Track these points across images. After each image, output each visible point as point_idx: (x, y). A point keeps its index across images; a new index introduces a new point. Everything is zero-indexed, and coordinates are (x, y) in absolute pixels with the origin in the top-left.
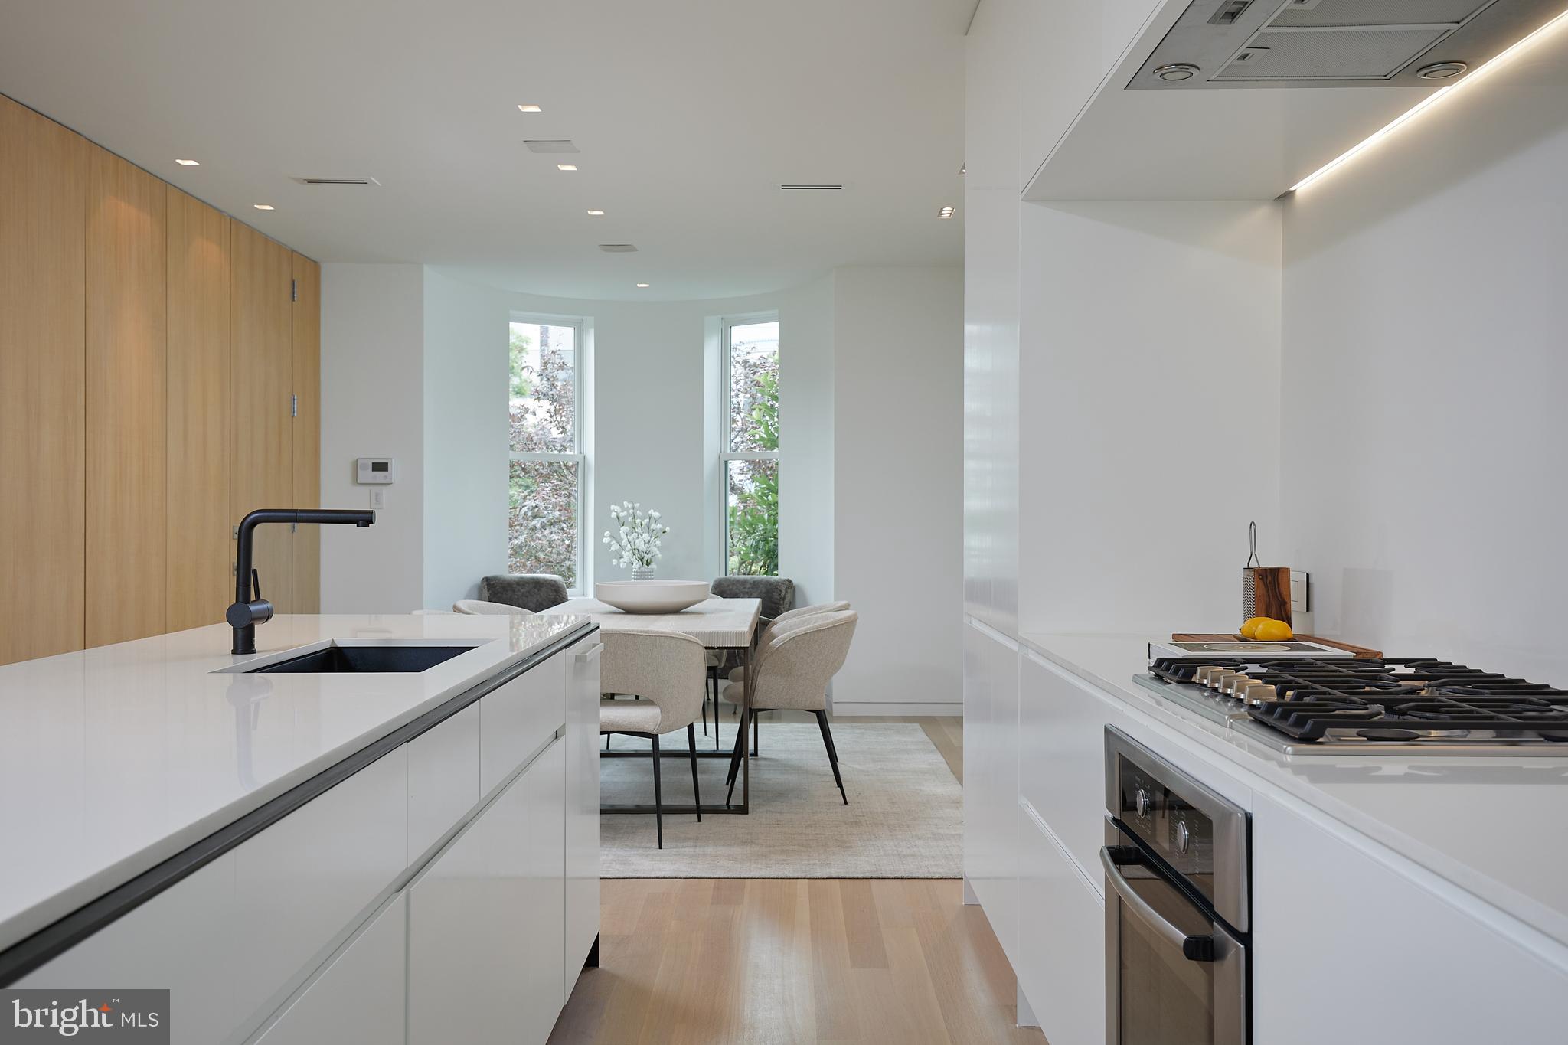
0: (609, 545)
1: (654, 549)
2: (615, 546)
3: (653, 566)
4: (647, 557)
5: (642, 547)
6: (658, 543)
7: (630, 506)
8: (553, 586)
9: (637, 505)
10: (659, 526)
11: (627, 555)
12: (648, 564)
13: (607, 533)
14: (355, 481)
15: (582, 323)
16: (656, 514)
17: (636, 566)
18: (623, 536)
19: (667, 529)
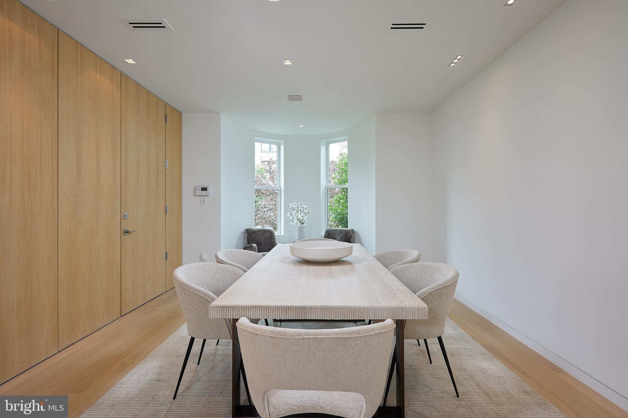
0: (289, 217)
1: (305, 219)
2: (291, 218)
3: (305, 224)
4: (303, 221)
5: (301, 218)
6: (306, 216)
7: (296, 204)
8: (270, 232)
9: (299, 203)
10: (307, 211)
11: (296, 221)
12: (303, 224)
13: (288, 213)
14: (195, 195)
15: (279, 143)
16: (306, 207)
17: (299, 224)
18: (294, 214)
19: (310, 212)
